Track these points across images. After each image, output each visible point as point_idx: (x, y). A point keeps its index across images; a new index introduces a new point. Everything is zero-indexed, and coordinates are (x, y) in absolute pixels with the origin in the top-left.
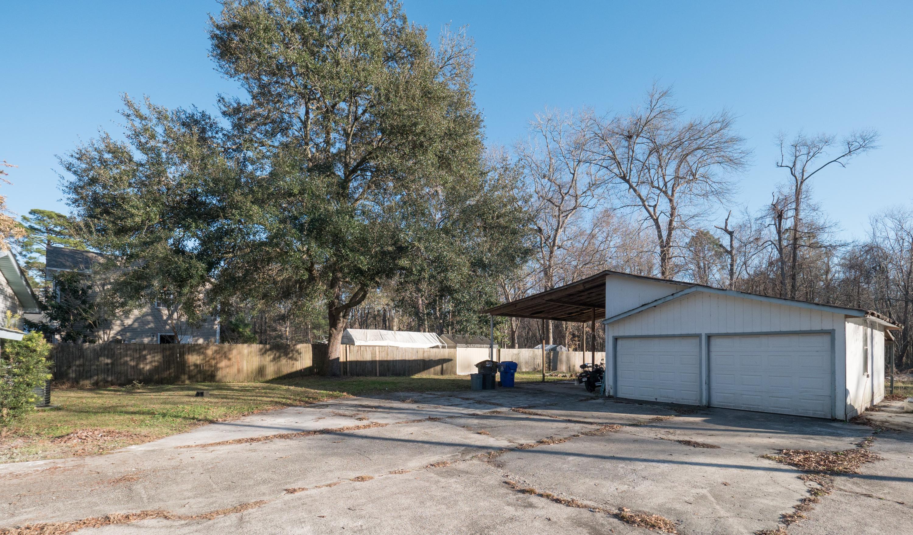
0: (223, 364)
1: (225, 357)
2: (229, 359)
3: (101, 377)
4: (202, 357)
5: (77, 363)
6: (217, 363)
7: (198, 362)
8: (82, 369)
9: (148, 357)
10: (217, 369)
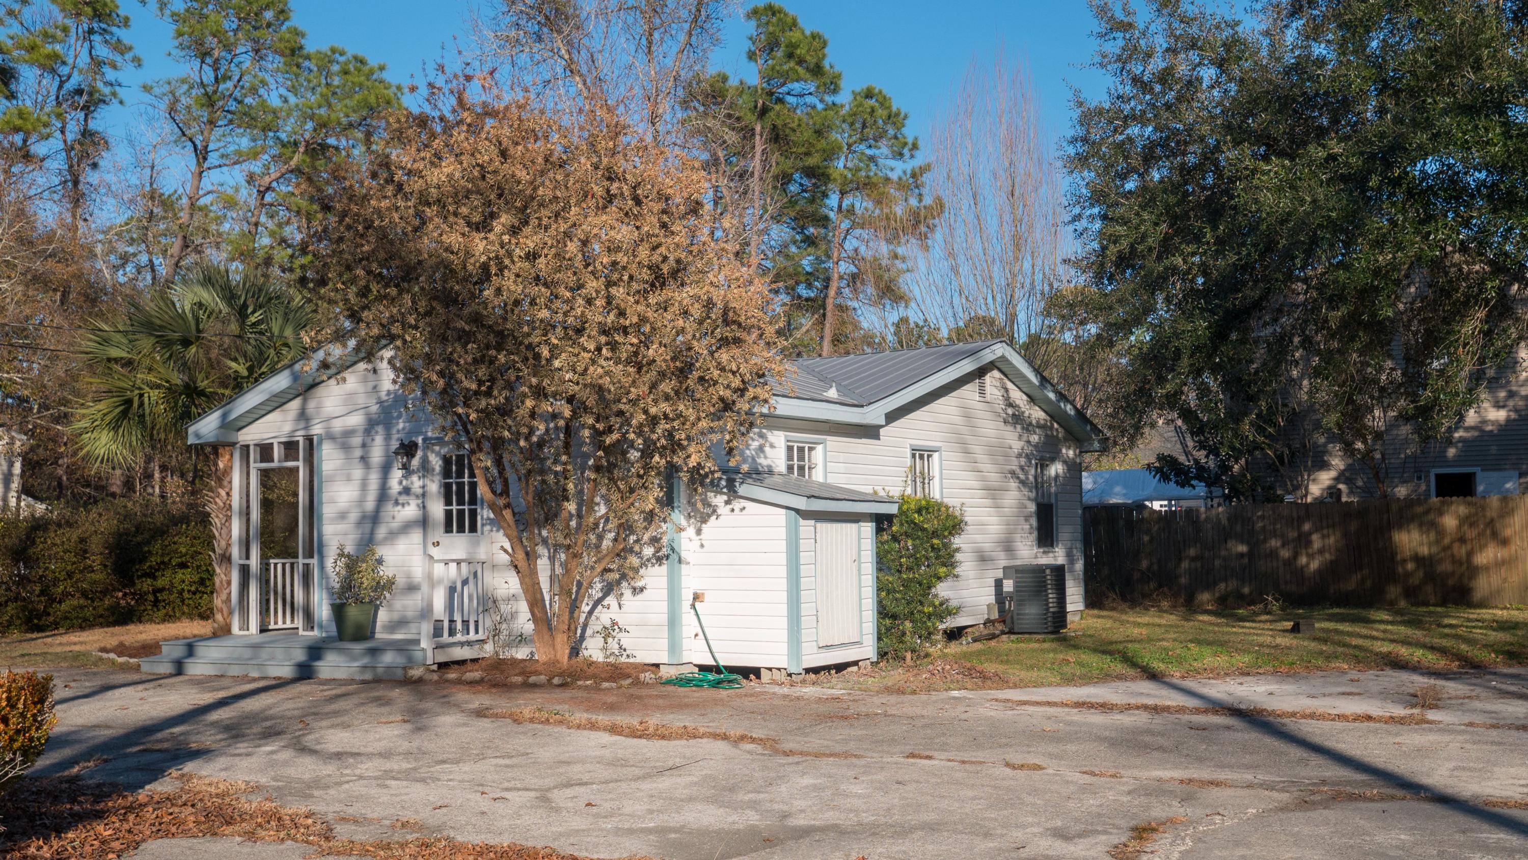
0: (1486, 556)
1: (1495, 535)
2: (1505, 542)
3: (1233, 584)
4: (1432, 535)
5: (1192, 552)
6: (1470, 554)
7: (1425, 550)
8: (1199, 564)
9: (1315, 537)
10: (1474, 571)
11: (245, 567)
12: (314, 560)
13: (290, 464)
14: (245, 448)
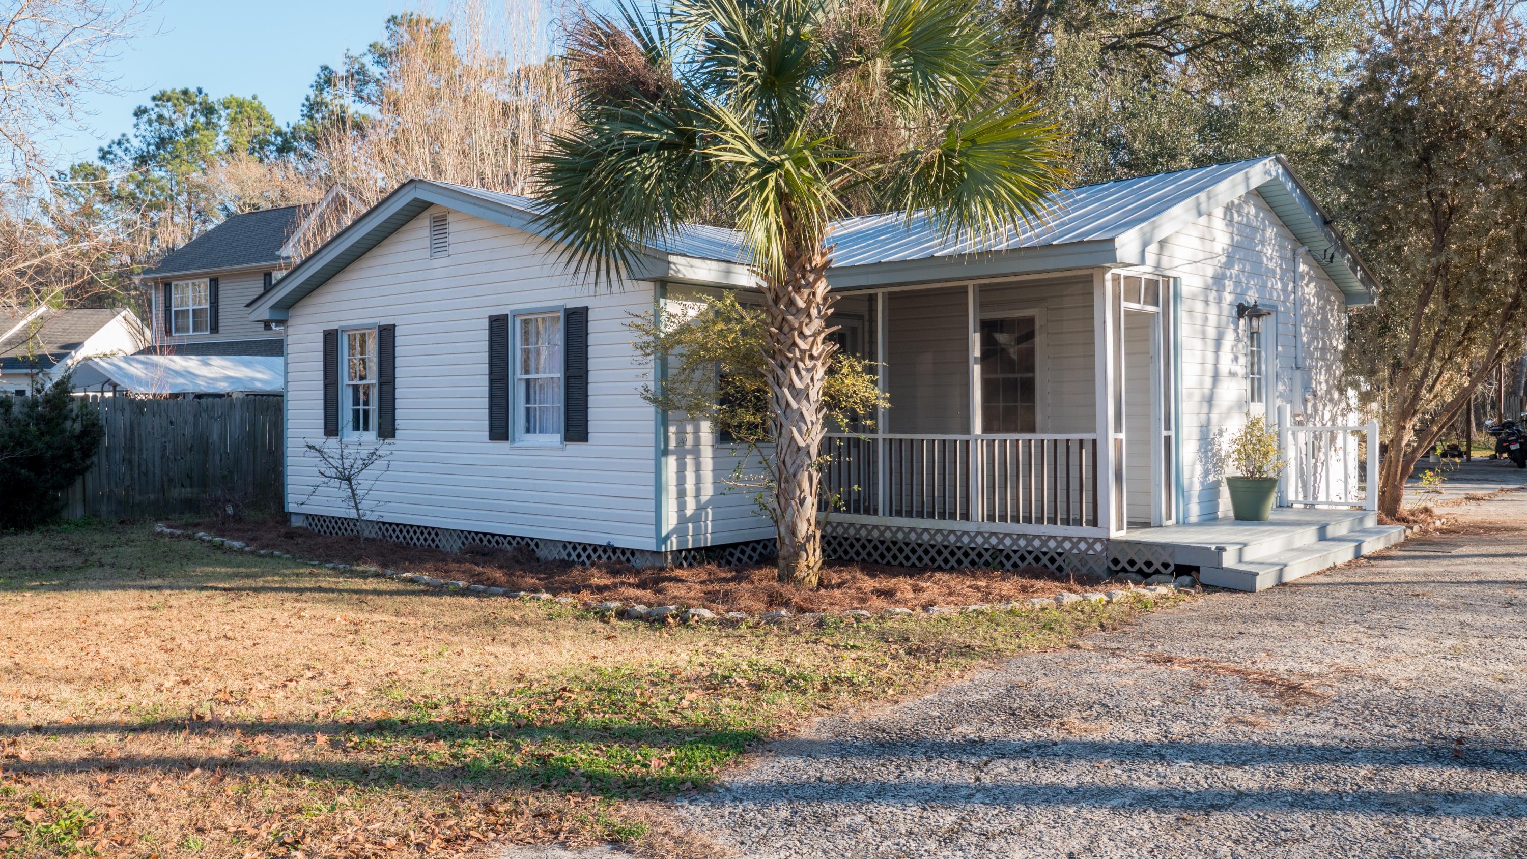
11: (1118, 442)
12: (1172, 433)
13: (1151, 309)
14: (1116, 279)
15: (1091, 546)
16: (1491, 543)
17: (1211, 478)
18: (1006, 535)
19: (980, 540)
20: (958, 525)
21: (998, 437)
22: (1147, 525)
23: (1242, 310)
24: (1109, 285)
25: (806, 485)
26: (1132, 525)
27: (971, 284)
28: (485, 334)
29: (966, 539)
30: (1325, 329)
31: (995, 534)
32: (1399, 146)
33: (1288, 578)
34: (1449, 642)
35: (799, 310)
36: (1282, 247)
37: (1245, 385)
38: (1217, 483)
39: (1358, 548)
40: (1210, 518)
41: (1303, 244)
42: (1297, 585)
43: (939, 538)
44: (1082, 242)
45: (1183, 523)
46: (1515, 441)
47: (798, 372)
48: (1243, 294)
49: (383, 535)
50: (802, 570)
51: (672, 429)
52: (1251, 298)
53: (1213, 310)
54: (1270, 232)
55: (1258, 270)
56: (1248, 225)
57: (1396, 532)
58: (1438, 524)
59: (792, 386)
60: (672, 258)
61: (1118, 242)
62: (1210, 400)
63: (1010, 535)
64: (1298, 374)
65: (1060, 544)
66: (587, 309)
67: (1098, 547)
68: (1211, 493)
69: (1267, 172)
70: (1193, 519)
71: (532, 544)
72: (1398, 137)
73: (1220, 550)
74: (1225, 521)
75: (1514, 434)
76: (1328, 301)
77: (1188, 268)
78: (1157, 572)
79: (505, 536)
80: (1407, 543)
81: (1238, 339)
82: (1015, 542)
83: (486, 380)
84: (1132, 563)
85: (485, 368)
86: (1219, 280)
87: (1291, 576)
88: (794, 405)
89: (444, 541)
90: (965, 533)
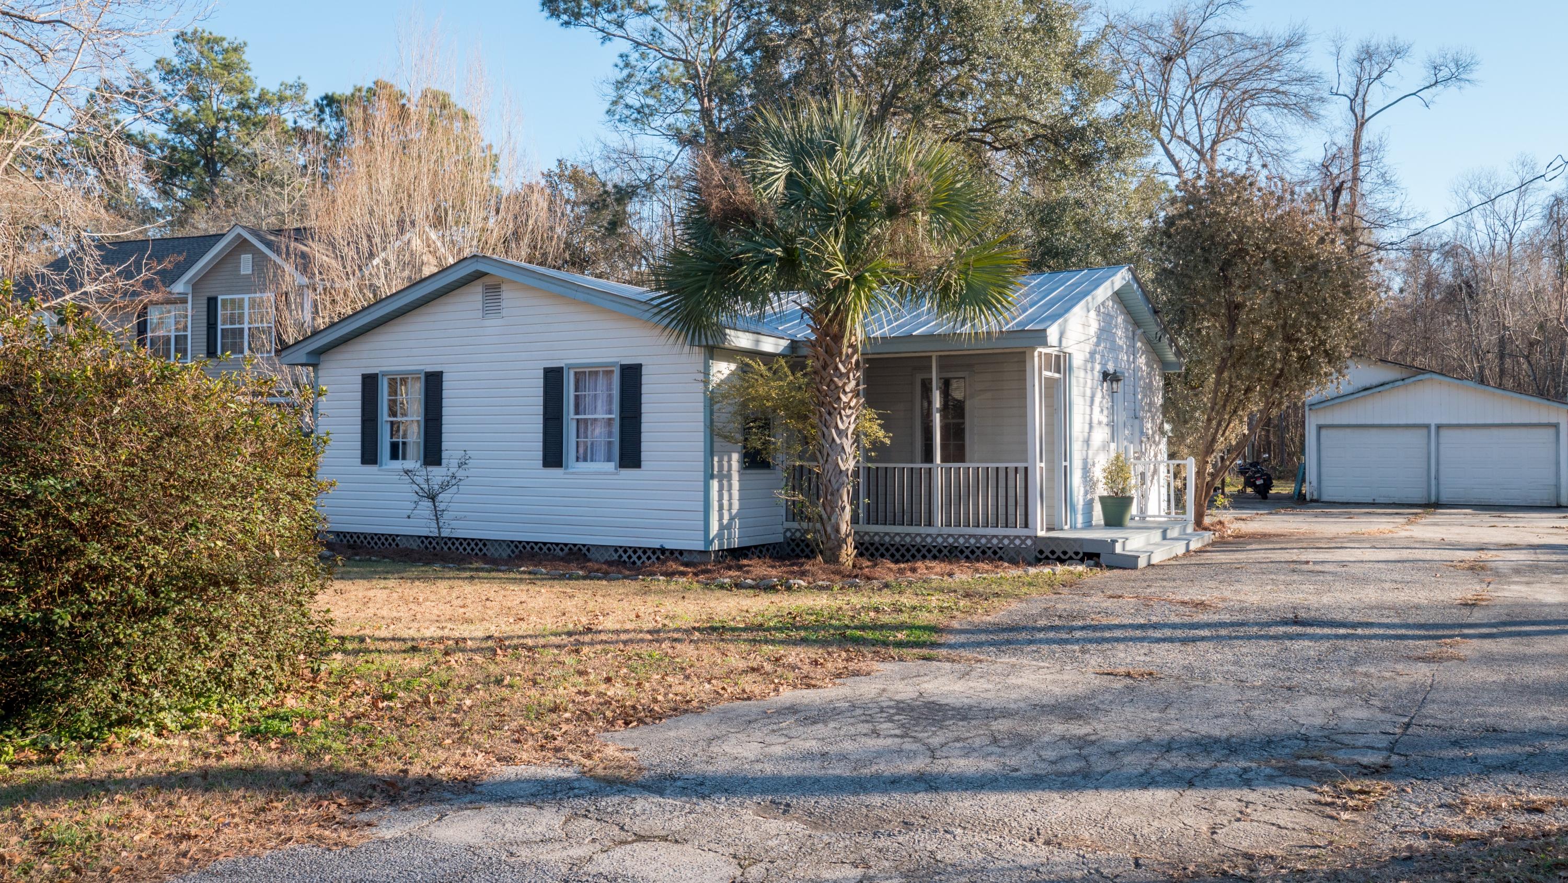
11: (1041, 468)
12: (1068, 464)
13: (1057, 375)
14: (1040, 353)
15: (1023, 542)
16: (1268, 543)
17: (1089, 497)
18: (960, 536)
19: (940, 540)
20: (923, 530)
21: (954, 465)
22: (1053, 529)
23: (1105, 376)
24: (1036, 359)
25: (845, 498)
26: (1049, 529)
27: (934, 355)
28: (541, 382)
29: (929, 540)
30: (1150, 389)
31: (952, 535)
32: (1206, 261)
33: (1153, 562)
34: (1269, 588)
35: (841, 374)
36: (1127, 329)
37: (1107, 430)
38: (1092, 500)
39: (1188, 545)
40: (1088, 525)
41: (1139, 327)
42: (1161, 566)
43: (908, 539)
44: (1023, 331)
45: (1073, 528)
46: (1260, 478)
47: (841, 418)
48: (1106, 364)
49: (426, 548)
50: (843, 558)
51: (716, 459)
52: (1111, 368)
53: (1089, 376)
54: (1120, 319)
55: (1114, 348)
56: (1108, 315)
57: (1208, 536)
58: (1229, 532)
59: (837, 427)
60: (727, 331)
61: (1049, 331)
62: (1087, 442)
63: (963, 536)
64: (1137, 421)
65: (1001, 541)
66: (640, 365)
67: (1029, 542)
68: (1089, 505)
69: (1124, 278)
70: (1079, 525)
71: (584, 550)
72: (1207, 255)
73: (1114, 542)
74: (1098, 527)
75: (1258, 472)
76: (1152, 368)
77: (1077, 347)
78: (1071, 558)
79: (557, 544)
80: (1213, 544)
81: (1103, 397)
82: (967, 541)
83: (540, 419)
84: (1053, 552)
85: (540, 409)
86: (1092, 354)
87: (1155, 560)
88: (838, 441)
89: (492, 550)
90: (928, 535)
